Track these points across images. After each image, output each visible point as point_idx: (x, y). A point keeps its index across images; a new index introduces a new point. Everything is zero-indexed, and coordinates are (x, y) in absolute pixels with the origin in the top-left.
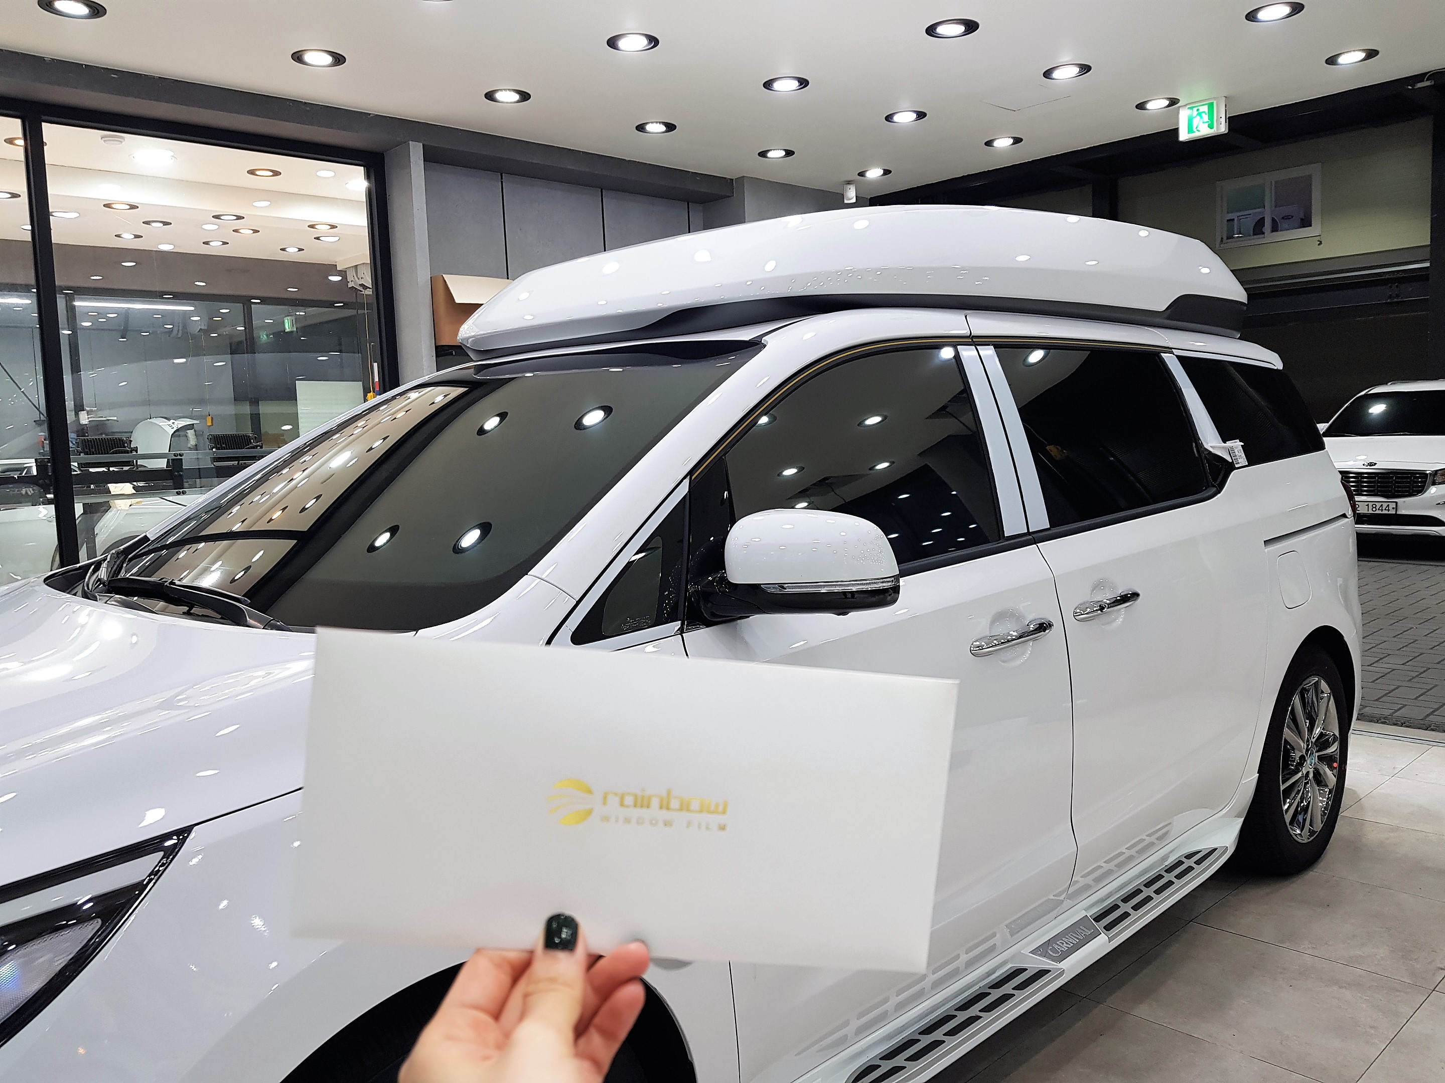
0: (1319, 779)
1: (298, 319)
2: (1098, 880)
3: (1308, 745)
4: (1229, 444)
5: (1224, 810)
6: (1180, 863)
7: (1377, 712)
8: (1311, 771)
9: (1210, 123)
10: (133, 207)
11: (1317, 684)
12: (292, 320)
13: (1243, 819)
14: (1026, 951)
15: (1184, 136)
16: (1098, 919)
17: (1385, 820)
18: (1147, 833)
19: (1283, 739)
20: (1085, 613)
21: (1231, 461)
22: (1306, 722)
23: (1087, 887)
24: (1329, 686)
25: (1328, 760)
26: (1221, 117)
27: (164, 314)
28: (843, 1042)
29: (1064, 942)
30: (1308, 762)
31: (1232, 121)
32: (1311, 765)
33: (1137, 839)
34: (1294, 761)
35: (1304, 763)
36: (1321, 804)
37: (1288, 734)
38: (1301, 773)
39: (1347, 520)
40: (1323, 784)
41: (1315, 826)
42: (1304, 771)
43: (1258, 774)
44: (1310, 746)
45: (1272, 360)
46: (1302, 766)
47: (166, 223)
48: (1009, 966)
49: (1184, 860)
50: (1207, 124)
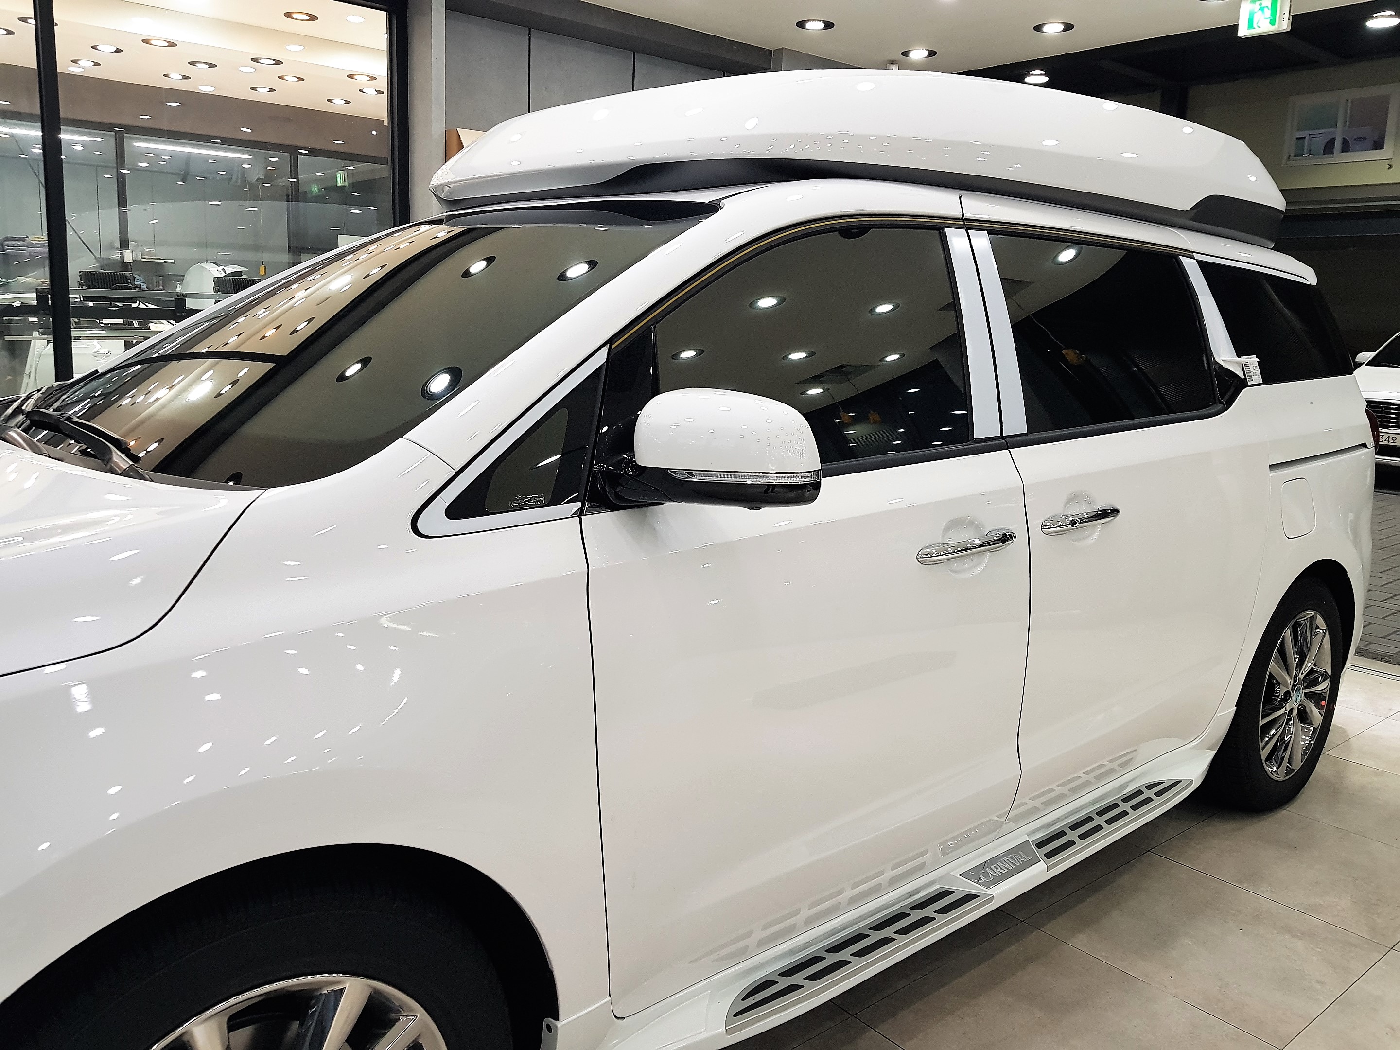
0: (1303, 716)
1: (350, 175)
2: (1047, 804)
3: (1295, 682)
4: (1244, 359)
5: (1194, 742)
6: (1139, 793)
7: (1382, 650)
8: (1296, 708)
9: (1272, 18)
10: (172, 44)
11: (1312, 620)
12: (344, 175)
13: (1214, 753)
14: (957, 873)
15: (1242, 32)
16: (1040, 845)
17: (1371, 763)
18: (1108, 759)
19: (1268, 673)
20: (1055, 526)
21: (1243, 377)
22: (1295, 658)
23: (1035, 810)
24: (1326, 622)
25: (1316, 698)
26: (1284, 14)
27: (219, 160)
28: (742, 954)
29: (999, 868)
30: (1294, 698)
31: (1296, 19)
32: (1296, 702)
33: (1097, 764)
34: (1278, 697)
35: (1289, 699)
36: (1303, 743)
37: (1274, 667)
38: (1284, 709)
39: (1366, 450)
40: (1308, 722)
41: (1294, 763)
42: (1288, 707)
43: (1236, 708)
44: (1297, 683)
45: (1307, 275)
46: (1286, 702)
47: (211, 65)
48: (937, 886)
49: (1144, 790)
50: (1268, 20)
